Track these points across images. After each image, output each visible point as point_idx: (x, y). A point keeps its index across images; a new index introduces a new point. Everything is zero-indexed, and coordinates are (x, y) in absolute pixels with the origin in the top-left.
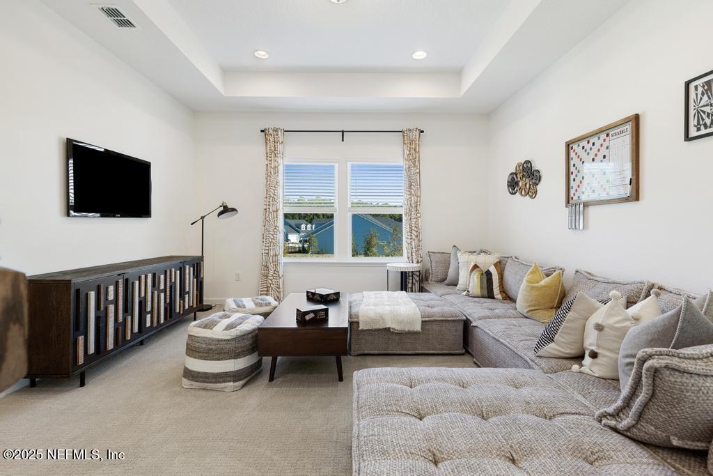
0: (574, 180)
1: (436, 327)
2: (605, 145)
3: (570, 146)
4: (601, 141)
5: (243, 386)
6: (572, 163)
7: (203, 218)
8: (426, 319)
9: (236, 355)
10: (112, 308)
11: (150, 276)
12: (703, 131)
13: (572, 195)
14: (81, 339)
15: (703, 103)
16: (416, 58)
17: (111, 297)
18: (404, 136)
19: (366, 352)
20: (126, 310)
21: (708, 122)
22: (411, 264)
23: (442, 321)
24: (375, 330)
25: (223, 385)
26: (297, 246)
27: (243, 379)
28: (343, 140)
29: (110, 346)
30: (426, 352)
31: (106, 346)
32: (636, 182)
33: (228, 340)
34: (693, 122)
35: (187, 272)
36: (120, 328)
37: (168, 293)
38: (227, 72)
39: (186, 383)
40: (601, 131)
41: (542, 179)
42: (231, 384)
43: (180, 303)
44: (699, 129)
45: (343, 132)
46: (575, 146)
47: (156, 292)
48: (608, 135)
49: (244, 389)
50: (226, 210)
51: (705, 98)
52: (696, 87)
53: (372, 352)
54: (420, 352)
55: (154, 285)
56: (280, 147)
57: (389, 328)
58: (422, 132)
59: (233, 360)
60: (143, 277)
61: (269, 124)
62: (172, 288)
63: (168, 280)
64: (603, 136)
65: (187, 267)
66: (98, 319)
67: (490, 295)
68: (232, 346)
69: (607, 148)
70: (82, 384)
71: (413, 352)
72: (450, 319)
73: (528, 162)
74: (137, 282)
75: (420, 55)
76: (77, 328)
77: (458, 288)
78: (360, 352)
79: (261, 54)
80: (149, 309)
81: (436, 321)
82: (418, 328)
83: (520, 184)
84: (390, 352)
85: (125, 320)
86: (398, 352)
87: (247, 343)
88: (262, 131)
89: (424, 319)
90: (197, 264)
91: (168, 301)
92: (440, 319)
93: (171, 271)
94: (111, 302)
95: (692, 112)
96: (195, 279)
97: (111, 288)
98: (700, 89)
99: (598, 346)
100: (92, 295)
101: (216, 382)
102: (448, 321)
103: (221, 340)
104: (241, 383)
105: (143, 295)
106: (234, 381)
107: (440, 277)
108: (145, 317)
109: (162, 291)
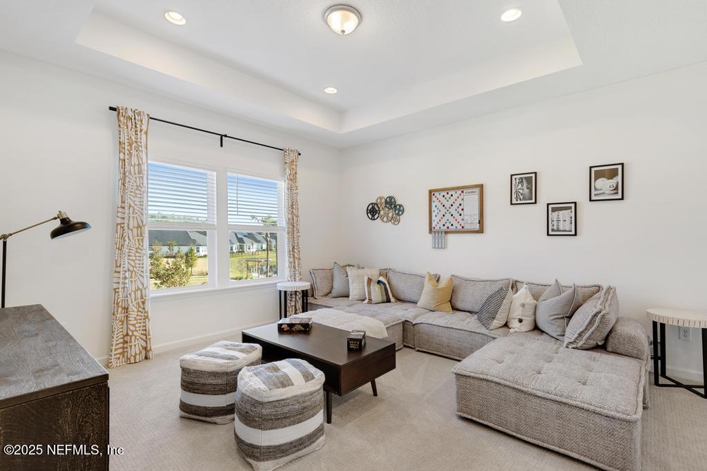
0: (436, 216)
1: (391, 332)
2: (461, 197)
3: (432, 193)
4: (458, 194)
6: (433, 205)
12: (519, 202)
13: (433, 225)
15: (519, 187)
16: (327, 92)
18: (285, 155)
21: (522, 197)
22: (294, 282)
28: (222, 146)
32: (481, 222)
34: (514, 196)
40: (458, 188)
41: (405, 212)
44: (517, 200)
45: (222, 136)
46: (437, 194)
48: (462, 192)
51: (520, 185)
52: (516, 179)
58: (300, 154)
64: (459, 192)
67: (388, 301)
69: (463, 199)
72: (398, 322)
73: (391, 198)
77: (350, 298)
81: (391, 326)
83: (382, 213)
92: (393, 323)
95: (513, 191)
98: (518, 181)
99: (522, 316)
102: (397, 324)
107: (326, 291)
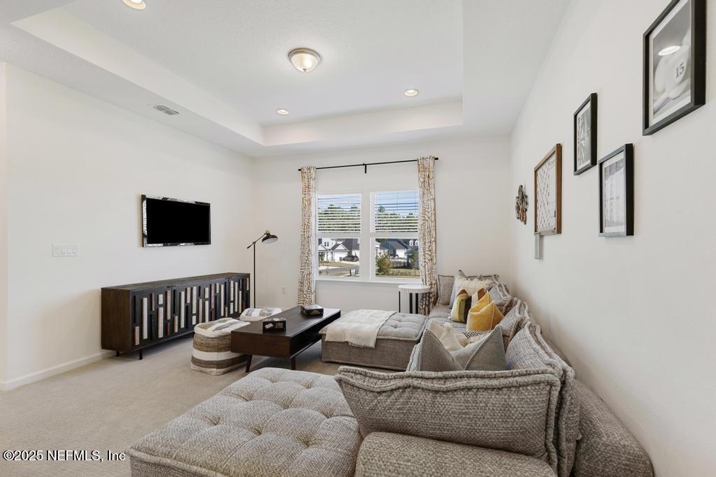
0: (538, 208)
1: (390, 345)
2: (548, 173)
4: (547, 169)
5: (224, 373)
6: (537, 190)
7: (254, 243)
8: (381, 337)
9: (219, 350)
10: (161, 310)
11: (195, 289)
12: (582, 166)
14: (137, 329)
15: (582, 136)
16: (408, 95)
17: (161, 301)
18: (419, 164)
19: (332, 360)
20: (173, 312)
21: (583, 156)
23: (396, 340)
24: (339, 342)
25: (210, 370)
26: (403, 261)
27: (225, 367)
28: (367, 173)
29: (161, 335)
30: (381, 366)
31: (157, 335)
32: (557, 214)
33: (213, 338)
34: (578, 155)
35: (232, 285)
36: (169, 325)
37: (213, 301)
38: (267, 127)
39: (193, 366)
40: (546, 159)
42: (215, 369)
43: (225, 309)
44: (580, 164)
45: (365, 165)
46: (538, 173)
47: (201, 300)
49: (226, 375)
50: (268, 236)
51: (582, 131)
52: (579, 119)
53: (337, 361)
54: (377, 366)
55: (199, 294)
56: (312, 182)
57: (347, 342)
58: (437, 159)
59: (216, 353)
60: (189, 289)
61: (304, 164)
62: (217, 298)
63: (213, 292)
64: (547, 164)
65: (232, 282)
66: (150, 317)
68: (216, 342)
69: (549, 177)
70: (141, 358)
71: (370, 365)
72: (401, 339)
74: (183, 293)
75: (411, 92)
76: (134, 321)
78: (327, 360)
79: (282, 112)
80: (194, 312)
81: (388, 339)
82: (372, 344)
83: (520, 209)
84: (352, 363)
85: (173, 319)
86: (359, 364)
87: (227, 341)
88: (300, 170)
89: (379, 337)
90: (243, 280)
91: (213, 307)
92: (393, 338)
93: (216, 285)
94: (161, 306)
95: (578, 145)
96: (240, 292)
97: (161, 297)
100: (145, 300)
101: (206, 367)
102: (400, 340)
103: (209, 338)
104: (222, 370)
105: (189, 301)
106: (218, 368)
108: (192, 318)
109: (207, 300)
